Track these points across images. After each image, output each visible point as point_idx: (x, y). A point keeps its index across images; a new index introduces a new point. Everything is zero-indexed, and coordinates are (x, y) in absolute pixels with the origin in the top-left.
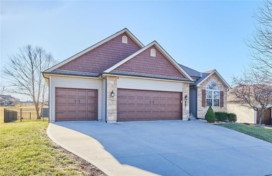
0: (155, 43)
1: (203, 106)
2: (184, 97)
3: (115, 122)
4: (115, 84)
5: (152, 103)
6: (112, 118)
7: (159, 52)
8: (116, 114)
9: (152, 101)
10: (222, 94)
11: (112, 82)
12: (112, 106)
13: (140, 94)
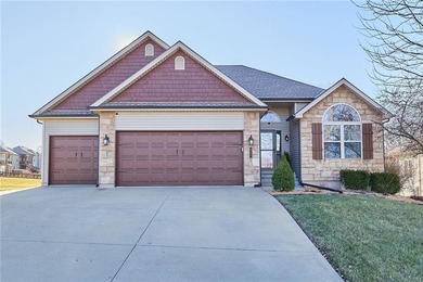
0: (179, 45)
1: (315, 157)
2: (246, 139)
3: (113, 186)
4: (113, 124)
5: (180, 154)
6: (106, 179)
7: (190, 60)
8: (113, 174)
9: (180, 149)
10: (368, 131)
11: (108, 121)
12: (106, 161)
13: (158, 138)
